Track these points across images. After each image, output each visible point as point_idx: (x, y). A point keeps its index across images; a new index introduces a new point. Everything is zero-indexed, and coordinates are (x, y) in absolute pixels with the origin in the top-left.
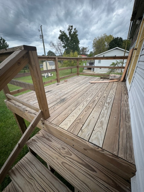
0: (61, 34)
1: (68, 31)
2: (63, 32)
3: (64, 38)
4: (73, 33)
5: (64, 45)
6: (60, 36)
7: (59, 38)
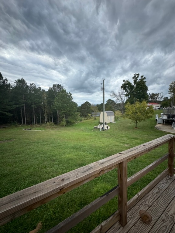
0: (124, 83)
1: (133, 79)
2: (127, 81)
3: (127, 86)
4: (139, 81)
5: (127, 93)
6: (123, 86)
7: (122, 87)
